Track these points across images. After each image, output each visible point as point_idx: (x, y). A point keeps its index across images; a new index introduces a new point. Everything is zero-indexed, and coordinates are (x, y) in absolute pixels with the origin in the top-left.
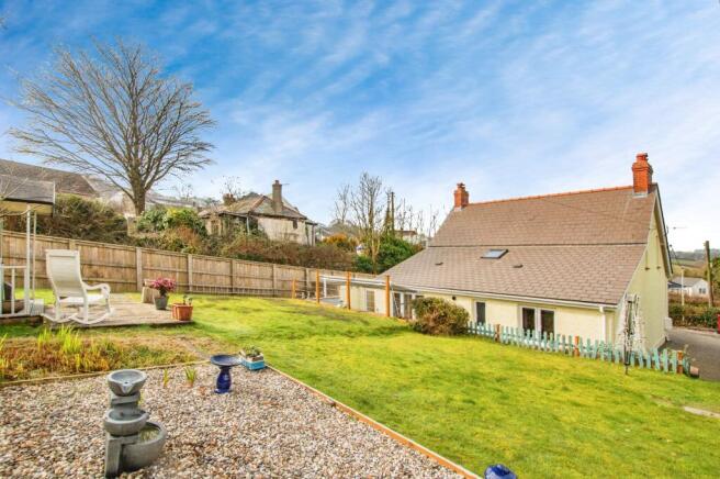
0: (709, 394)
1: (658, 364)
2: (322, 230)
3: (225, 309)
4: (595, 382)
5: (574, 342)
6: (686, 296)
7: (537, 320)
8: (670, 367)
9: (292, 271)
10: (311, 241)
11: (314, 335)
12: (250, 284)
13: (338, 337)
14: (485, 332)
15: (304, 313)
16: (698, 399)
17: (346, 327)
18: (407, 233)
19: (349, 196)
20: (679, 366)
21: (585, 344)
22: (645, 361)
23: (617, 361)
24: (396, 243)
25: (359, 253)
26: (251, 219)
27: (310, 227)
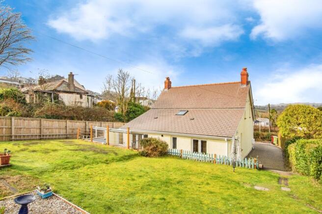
0: (265, 178)
1: (246, 166)
2: (98, 97)
3: (34, 151)
4: (221, 178)
5: (214, 157)
6: (261, 127)
7: (199, 145)
8: (251, 166)
9: (78, 124)
10: (90, 105)
11: (86, 165)
12: (52, 132)
13: (100, 164)
14: (175, 153)
15: (82, 150)
16: (260, 182)
17: (105, 157)
18: (142, 98)
19: (112, 82)
20: (254, 166)
21: (218, 158)
22: (242, 164)
23: (231, 165)
24: (135, 106)
25: (116, 111)
26: (54, 95)
27: (90, 98)
